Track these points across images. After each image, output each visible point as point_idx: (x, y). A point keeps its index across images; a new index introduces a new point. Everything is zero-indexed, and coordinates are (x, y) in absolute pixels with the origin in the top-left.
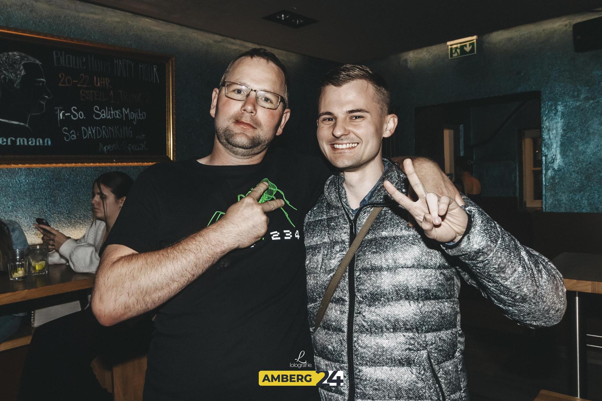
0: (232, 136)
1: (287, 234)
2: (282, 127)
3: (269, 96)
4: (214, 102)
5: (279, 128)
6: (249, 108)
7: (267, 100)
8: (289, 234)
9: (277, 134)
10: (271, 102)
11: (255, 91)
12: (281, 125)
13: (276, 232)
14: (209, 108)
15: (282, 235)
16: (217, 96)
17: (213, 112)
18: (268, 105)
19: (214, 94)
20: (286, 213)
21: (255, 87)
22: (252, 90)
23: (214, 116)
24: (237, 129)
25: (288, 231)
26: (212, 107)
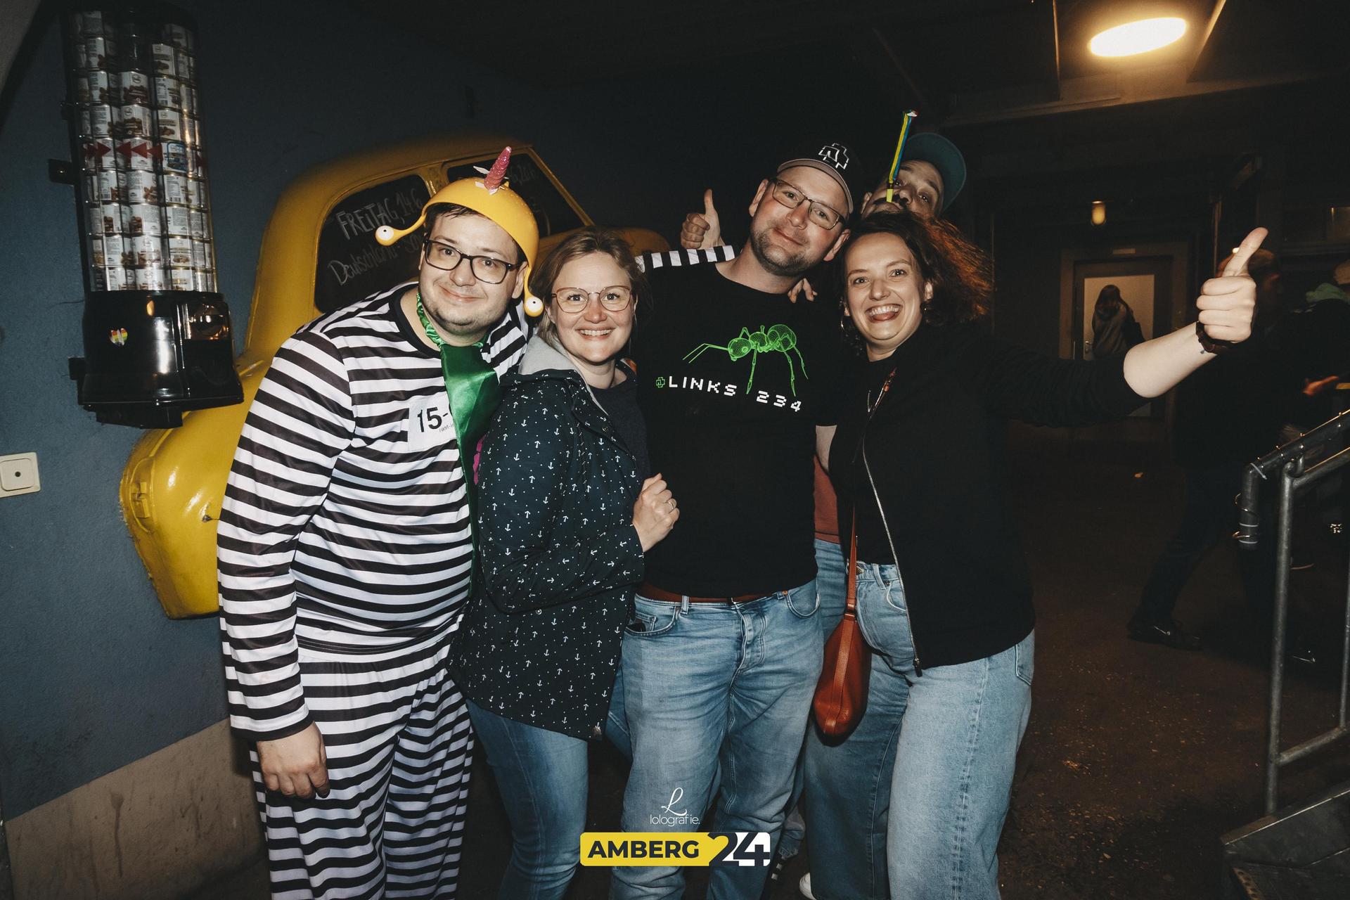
0: (768, 246)
1: (778, 401)
2: (835, 252)
3: (826, 210)
4: (759, 196)
5: (831, 251)
6: (797, 220)
7: (823, 215)
8: (782, 401)
9: (826, 259)
10: (827, 219)
11: (810, 200)
12: (835, 248)
13: (766, 393)
14: (750, 203)
15: (772, 399)
16: (765, 189)
17: (753, 209)
18: (821, 220)
19: (762, 187)
20: (793, 376)
21: (811, 196)
22: (807, 199)
23: (752, 215)
24: (774, 239)
25: (783, 398)
26: (754, 202)
